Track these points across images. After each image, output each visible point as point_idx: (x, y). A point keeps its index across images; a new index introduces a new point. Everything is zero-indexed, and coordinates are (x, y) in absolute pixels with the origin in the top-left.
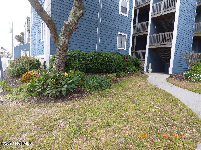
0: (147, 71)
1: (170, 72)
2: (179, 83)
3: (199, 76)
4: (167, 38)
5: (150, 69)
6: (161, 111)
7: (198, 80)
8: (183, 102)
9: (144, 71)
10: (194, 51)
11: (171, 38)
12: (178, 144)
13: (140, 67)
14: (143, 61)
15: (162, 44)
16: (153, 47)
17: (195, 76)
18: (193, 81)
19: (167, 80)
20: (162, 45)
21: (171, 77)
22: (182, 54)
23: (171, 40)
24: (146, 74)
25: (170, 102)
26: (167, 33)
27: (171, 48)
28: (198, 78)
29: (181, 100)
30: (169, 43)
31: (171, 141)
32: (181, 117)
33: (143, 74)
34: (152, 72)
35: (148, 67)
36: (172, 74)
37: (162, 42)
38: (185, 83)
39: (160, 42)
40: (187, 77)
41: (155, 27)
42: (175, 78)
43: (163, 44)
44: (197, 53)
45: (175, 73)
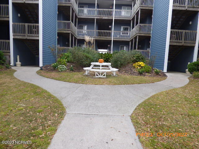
0: (15, 65)
1: (41, 64)
2: (49, 74)
3: (63, 66)
4: (33, 30)
5: (18, 63)
6: (26, 108)
7: (63, 70)
8: (49, 92)
9: (11, 65)
10: (59, 45)
11: (37, 30)
12: (41, 136)
13: (4, 61)
14: (8, 54)
15: (28, 35)
16: (18, 37)
17: (61, 66)
18: (60, 72)
19: (38, 73)
20: (28, 37)
21: (41, 69)
22: (49, 47)
23: (37, 32)
24: (13, 68)
25: (38, 95)
26: (33, 24)
27: (38, 40)
28: (63, 68)
29: (48, 90)
30: (36, 35)
31: (33, 136)
32: (46, 106)
33: (9, 69)
34: (22, 65)
35: (15, 60)
36: (42, 67)
37: (28, 33)
38: (53, 74)
39: (26, 33)
40: (55, 69)
41: (19, 15)
42: (45, 70)
43: (30, 35)
44: (62, 47)
45: (45, 65)
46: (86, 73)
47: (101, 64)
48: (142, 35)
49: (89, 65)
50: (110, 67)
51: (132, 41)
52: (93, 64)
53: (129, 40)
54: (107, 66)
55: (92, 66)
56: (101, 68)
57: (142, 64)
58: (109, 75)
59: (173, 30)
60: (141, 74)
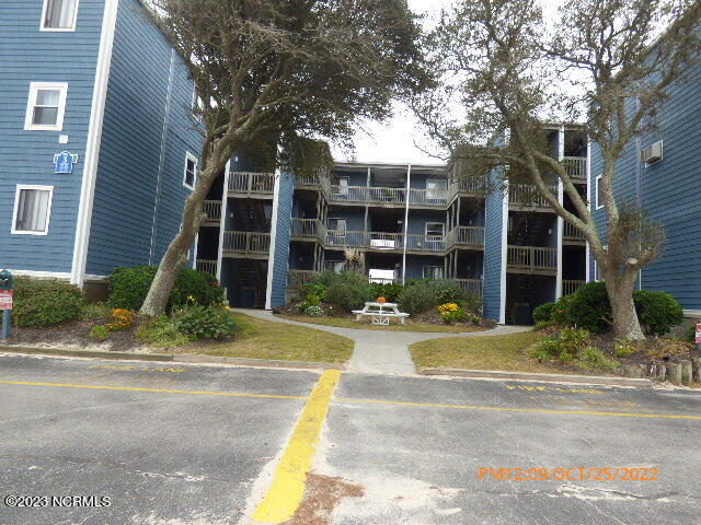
1: (268, 305)
3: (317, 308)
7: (317, 314)
16: (231, 256)
17: (314, 308)
20: (250, 255)
23: (267, 247)
28: (316, 311)
30: (263, 252)
37: (251, 249)
39: (247, 248)
40: (303, 312)
41: (232, 215)
46: (358, 318)
47: (381, 305)
48: (465, 248)
49: (361, 307)
50: (397, 311)
51: (448, 256)
52: (368, 304)
53: (442, 254)
54: (391, 309)
55: (366, 309)
56: (381, 312)
57: (453, 306)
58: (394, 323)
59: (511, 247)
60: (448, 322)
